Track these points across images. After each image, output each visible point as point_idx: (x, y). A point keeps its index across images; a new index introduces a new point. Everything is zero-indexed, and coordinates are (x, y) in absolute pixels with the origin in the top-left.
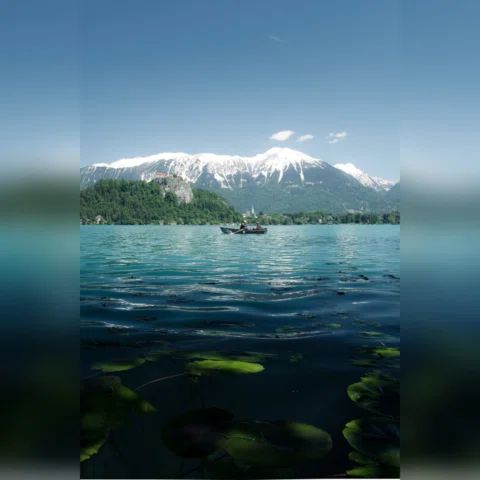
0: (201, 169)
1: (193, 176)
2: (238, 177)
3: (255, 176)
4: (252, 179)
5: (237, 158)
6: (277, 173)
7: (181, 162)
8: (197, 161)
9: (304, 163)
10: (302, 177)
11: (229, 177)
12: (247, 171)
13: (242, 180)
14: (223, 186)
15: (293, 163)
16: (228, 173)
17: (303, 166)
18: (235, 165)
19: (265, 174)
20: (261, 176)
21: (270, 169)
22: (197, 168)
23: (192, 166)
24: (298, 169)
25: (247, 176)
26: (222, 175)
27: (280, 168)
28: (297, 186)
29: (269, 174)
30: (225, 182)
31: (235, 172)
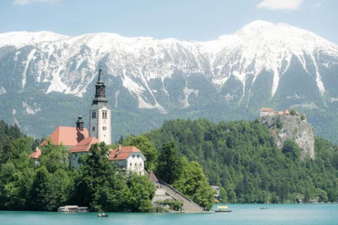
0: (93, 66)
1: (78, 81)
2: (176, 83)
3: (220, 82)
4: (214, 88)
5: (170, 42)
6: (266, 76)
7: (51, 51)
8: (84, 49)
9: (322, 57)
10: (320, 85)
11: (156, 83)
12: (200, 70)
13: (187, 91)
14: (143, 104)
15: (299, 54)
16: (153, 76)
17: (320, 62)
18: (167, 58)
19: (241, 77)
20: (233, 83)
21: (252, 67)
22: (85, 64)
23: (74, 59)
24: (311, 68)
25: (202, 83)
26: (138, 80)
27: (274, 65)
28: (312, 106)
29: (249, 78)
30: (146, 94)
31: (170, 74)
